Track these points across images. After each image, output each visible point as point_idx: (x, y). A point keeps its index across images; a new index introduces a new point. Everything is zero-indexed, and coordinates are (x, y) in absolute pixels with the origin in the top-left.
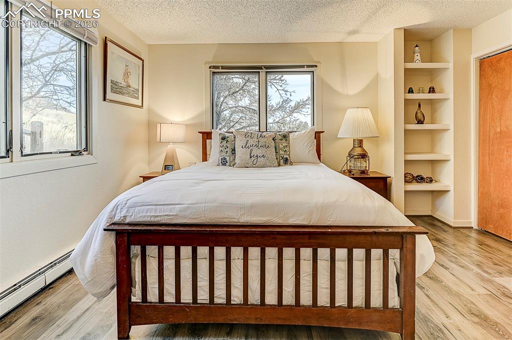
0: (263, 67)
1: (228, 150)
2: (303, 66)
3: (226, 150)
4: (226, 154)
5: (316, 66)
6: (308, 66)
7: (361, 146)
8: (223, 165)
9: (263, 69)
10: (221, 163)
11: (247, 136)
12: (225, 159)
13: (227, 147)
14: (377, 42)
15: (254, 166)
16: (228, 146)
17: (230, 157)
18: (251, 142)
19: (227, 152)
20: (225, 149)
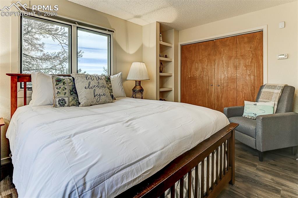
0: (76, 23)
1: (66, 91)
2: (105, 30)
3: (64, 92)
4: (65, 95)
5: (113, 32)
6: (109, 31)
7: (140, 85)
8: (61, 106)
9: (76, 24)
10: (59, 104)
11: (88, 78)
12: (64, 100)
13: (66, 89)
14: (142, 26)
15: (98, 103)
16: (66, 87)
17: (69, 98)
18: (93, 83)
19: (65, 93)
20: (63, 90)
